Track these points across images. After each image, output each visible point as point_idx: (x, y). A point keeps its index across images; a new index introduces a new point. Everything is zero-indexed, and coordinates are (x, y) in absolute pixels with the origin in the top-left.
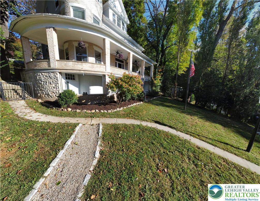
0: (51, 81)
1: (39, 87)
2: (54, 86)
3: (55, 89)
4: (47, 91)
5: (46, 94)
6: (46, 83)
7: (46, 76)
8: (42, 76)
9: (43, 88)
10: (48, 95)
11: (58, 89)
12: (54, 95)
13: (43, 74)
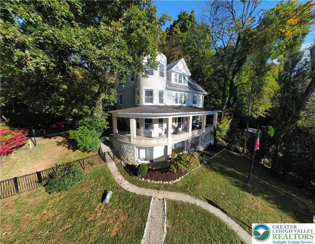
0: (130, 152)
1: (122, 153)
2: (132, 155)
3: (132, 157)
4: (127, 157)
5: (126, 159)
6: (127, 152)
7: (128, 148)
8: (125, 147)
9: (125, 154)
10: (128, 160)
11: (134, 157)
12: (131, 161)
13: (126, 146)
